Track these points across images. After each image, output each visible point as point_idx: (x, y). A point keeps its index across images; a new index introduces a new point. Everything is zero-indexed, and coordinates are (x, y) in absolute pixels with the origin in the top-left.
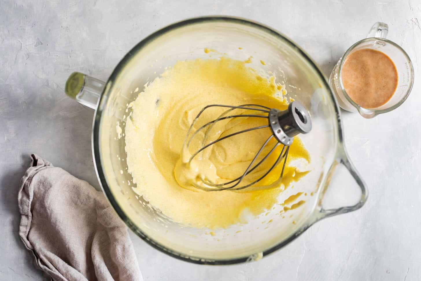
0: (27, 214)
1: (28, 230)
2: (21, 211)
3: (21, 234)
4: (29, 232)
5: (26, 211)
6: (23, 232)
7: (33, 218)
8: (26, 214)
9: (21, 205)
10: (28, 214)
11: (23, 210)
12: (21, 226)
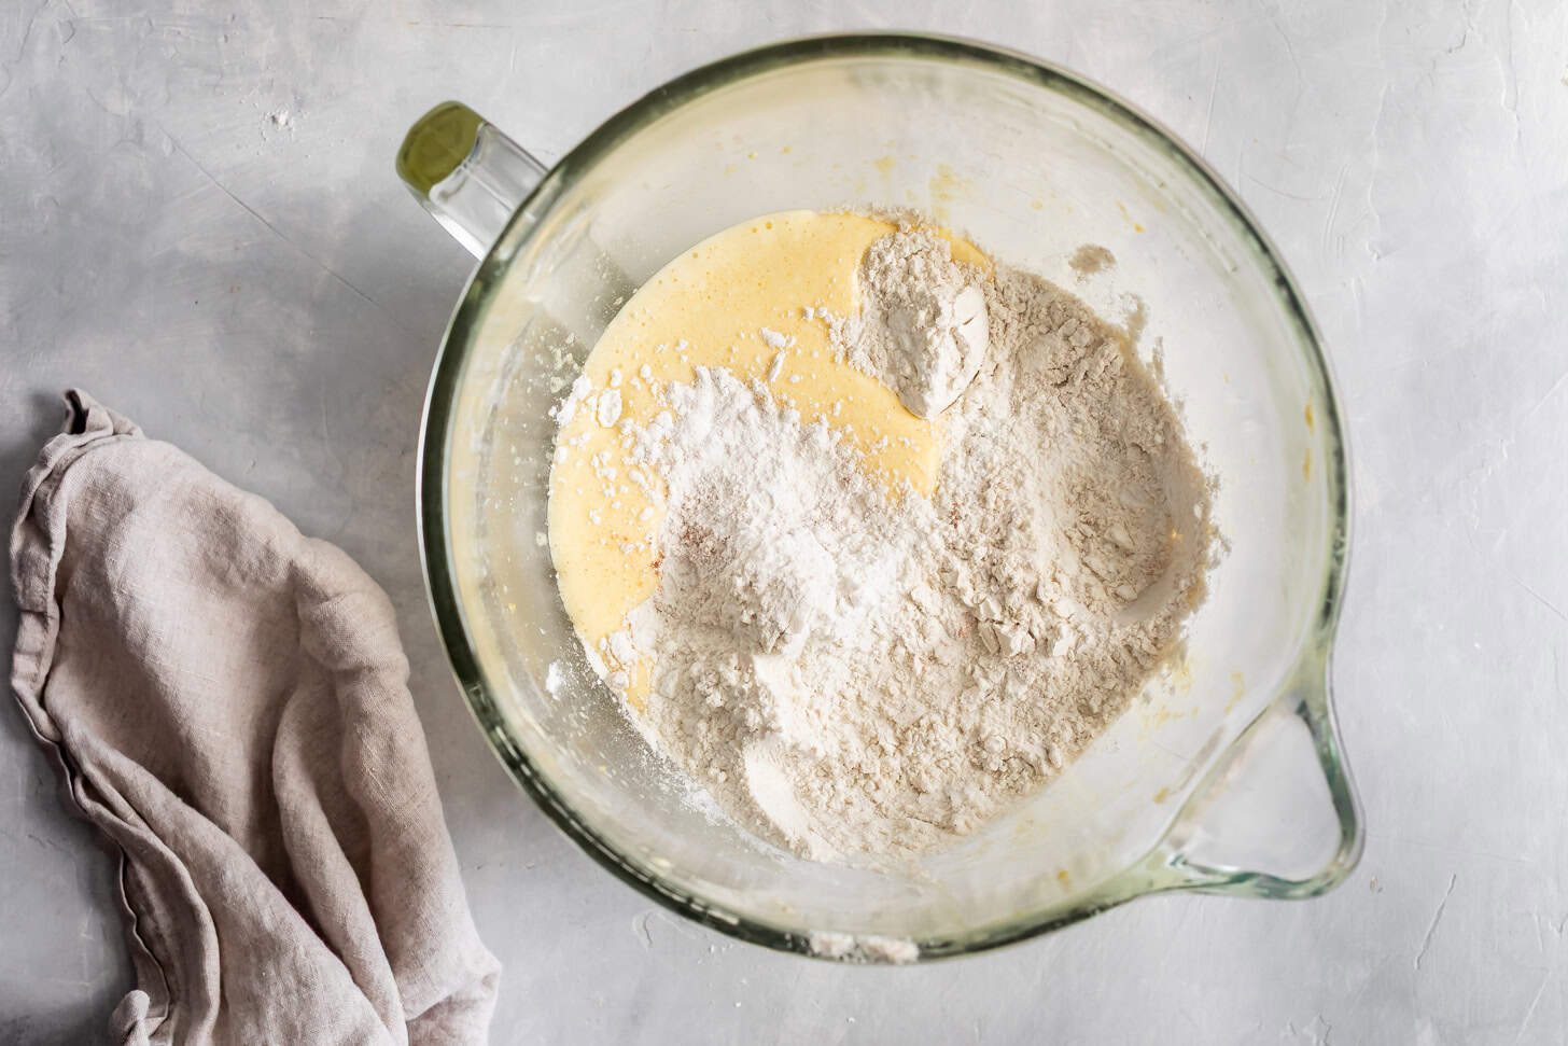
0: (41, 609)
1: (44, 672)
2: (20, 598)
3: (18, 684)
4: (48, 677)
5: (37, 598)
6: (25, 677)
7: (65, 625)
8: (36, 610)
9: (20, 575)
10: (46, 608)
11: (27, 592)
12: (19, 651)
